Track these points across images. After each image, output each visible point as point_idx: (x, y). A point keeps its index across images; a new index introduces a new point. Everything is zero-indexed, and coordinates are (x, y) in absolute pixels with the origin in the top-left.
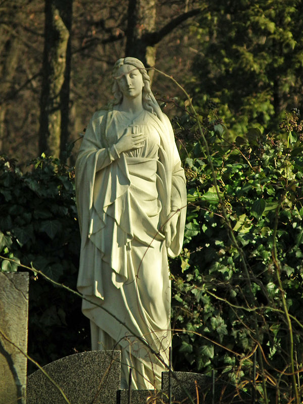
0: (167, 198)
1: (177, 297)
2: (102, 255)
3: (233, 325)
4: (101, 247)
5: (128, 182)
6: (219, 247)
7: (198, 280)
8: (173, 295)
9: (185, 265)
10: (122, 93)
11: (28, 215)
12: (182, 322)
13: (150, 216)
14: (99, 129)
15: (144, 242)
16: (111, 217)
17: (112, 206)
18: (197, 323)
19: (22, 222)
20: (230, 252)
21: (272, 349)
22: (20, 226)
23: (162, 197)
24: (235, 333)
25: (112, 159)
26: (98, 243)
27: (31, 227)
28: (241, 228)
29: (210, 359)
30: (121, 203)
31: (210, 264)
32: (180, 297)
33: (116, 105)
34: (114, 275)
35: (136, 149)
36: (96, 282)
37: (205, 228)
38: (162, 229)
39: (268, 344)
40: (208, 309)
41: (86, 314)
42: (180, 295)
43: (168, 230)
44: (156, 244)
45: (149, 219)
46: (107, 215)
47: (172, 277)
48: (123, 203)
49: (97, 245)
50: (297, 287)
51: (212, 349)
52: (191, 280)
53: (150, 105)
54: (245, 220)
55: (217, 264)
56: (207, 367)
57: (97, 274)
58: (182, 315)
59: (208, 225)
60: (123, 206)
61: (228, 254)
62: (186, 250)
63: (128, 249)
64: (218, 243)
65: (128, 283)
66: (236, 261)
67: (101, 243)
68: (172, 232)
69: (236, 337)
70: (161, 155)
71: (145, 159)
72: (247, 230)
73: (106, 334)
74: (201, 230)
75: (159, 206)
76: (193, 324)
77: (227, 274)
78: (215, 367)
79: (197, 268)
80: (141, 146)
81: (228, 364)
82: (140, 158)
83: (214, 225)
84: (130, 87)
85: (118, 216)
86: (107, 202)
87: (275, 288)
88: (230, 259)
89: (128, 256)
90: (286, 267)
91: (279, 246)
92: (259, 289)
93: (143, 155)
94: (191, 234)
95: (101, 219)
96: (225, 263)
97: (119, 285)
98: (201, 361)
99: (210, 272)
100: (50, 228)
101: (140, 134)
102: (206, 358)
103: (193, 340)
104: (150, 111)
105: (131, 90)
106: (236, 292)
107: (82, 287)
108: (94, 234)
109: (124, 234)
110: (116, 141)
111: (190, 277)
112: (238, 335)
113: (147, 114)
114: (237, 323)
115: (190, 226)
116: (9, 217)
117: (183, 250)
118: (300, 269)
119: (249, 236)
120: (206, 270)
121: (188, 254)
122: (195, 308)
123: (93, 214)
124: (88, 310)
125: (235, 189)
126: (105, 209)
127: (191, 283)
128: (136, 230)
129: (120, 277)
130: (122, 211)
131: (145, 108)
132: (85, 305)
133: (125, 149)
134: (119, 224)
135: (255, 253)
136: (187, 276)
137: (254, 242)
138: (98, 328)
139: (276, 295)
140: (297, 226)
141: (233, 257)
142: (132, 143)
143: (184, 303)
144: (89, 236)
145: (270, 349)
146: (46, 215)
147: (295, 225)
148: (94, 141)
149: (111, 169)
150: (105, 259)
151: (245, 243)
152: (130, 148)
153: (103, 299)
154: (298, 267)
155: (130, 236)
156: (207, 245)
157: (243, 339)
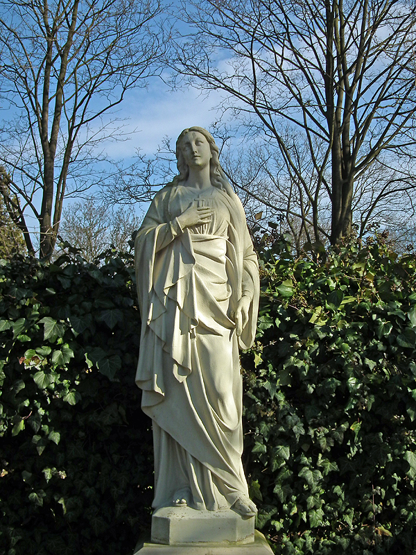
0: (237, 282)
1: (249, 393)
2: (163, 344)
3: (310, 423)
4: (161, 334)
5: (193, 261)
6: (294, 341)
7: (272, 376)
8: (244, 392)
9: (258, 360)
10: (188, 166)
11: (87, 304)
12: (255, 420)
13: (219, 301)
14: (162, 205)
15: (211, 329)
16: (173, 300)
17: (174, 288)
18: (271, 422)
19: (82, 312)
20: (307, 345)
21: (353, 449)
22: (78, 316)
23: (231, 281)
24: (311, 432)
25: (174, 233)
26: (158, 330)
27: (90, 317)
28: (317, 321)
29: (285, 460)
30: (185, 284)
31: (284, 359)
32: (253, 393)
33: (182, 180)
34: (176, 367)
35: (202, 224)
36: (156, 375)
37: (278, 322)
38: (232, 316)
39: (349, 444)
40: (284, 406)
41: (146, 412)
42: (252, 391)
43: (239, 316)
44: (225, 331)
45: (217, 303)
46: (169, 299)
47: (244, 372)
48: (186, 283)
49: (157, 332)
50: (379, 382)
51: (288, 449)
52: (264, 376)
53: (218, 181)
54: (321, 312)
55: (292, 358)
56: (281, 468)
57: (157, 367)
58: (255, 413)
59: (282, 319)
60: (187, 288)
61: (304, 348)
62: (259, 343)
63: (193, 336)
64: (292, 336)
65: (192, 376)
66: (313, 355)
67: (161, 331)
68: (244, 319)
69: (313, 436)
70: (231, 234)
71: (212, 236)
72: (323, 323)
73: (168, 436)
74: (275, 324)
75: (228, 290)
76: (267, 423)
77: (303, 368)
78: (290, 469)
79: (271, 363)
80: (208, 221)
81: (305, 465)
82: (206, 235)
83: (288, 319)
84: (196, 154)
85: (180, 299)
86: (169, 283)
87: (357, 384)
88: (306, 353)
89: (193, 345)
90: (368, 361)
91: (358, 339)
92: (339, 384)
93: (211, 232)
94: (264, 326)
95: (162, 303)
96: (301, 357)
97: (182, 379)
98: (275, 462)
99: (284, 367)
100: (110, 317)
101: (207, 208)
102: (280, 458)
103: (266, 439)
104: (218, 187)
105: (197, 158)
106: (313, 387)
107: (141, 382)
108: (153, 320)
109: (187, 320)
110: (179, 213)
111: (263, 372)
112: (315, 434)
113: (215, 190)
114: (313, 421)
115: (262, 319)
116: (68, 307)
117: (256, 344)
118: (383, 362)
119: (325, 329)
120: (280, 365)
121: (261, 348)
122: (269, 406)
123: (153, 298)
124: (148, 407)
125: (308, 286)
126: (166, 292)
127: (264, 379)
128: (202, 315)
129: (183, 369)
130: (186, 293)
131: (213, 184)
132: (145, 402)
133: (190, 223)
134: (182, 307)
135: (334, 347)
136: (261, 371)
137: (331, 335)
138: (160, 429)
139: (358, 391)
140: (377, 318)
141: (309, 352)
142: (197, 217)
143: (257, 400)
144: (149, 323)
145: (351, 449)
146: (108, 304)
147: (374, 317)
148: (156, 217)
149: (174, 247)
150: (166, 349)
151: (322, 336)
152: (195, 223)
153: (163, 394)
154: (380, 361)
155: (194, 322)
156: (281, 339)
157: (321, 439)
